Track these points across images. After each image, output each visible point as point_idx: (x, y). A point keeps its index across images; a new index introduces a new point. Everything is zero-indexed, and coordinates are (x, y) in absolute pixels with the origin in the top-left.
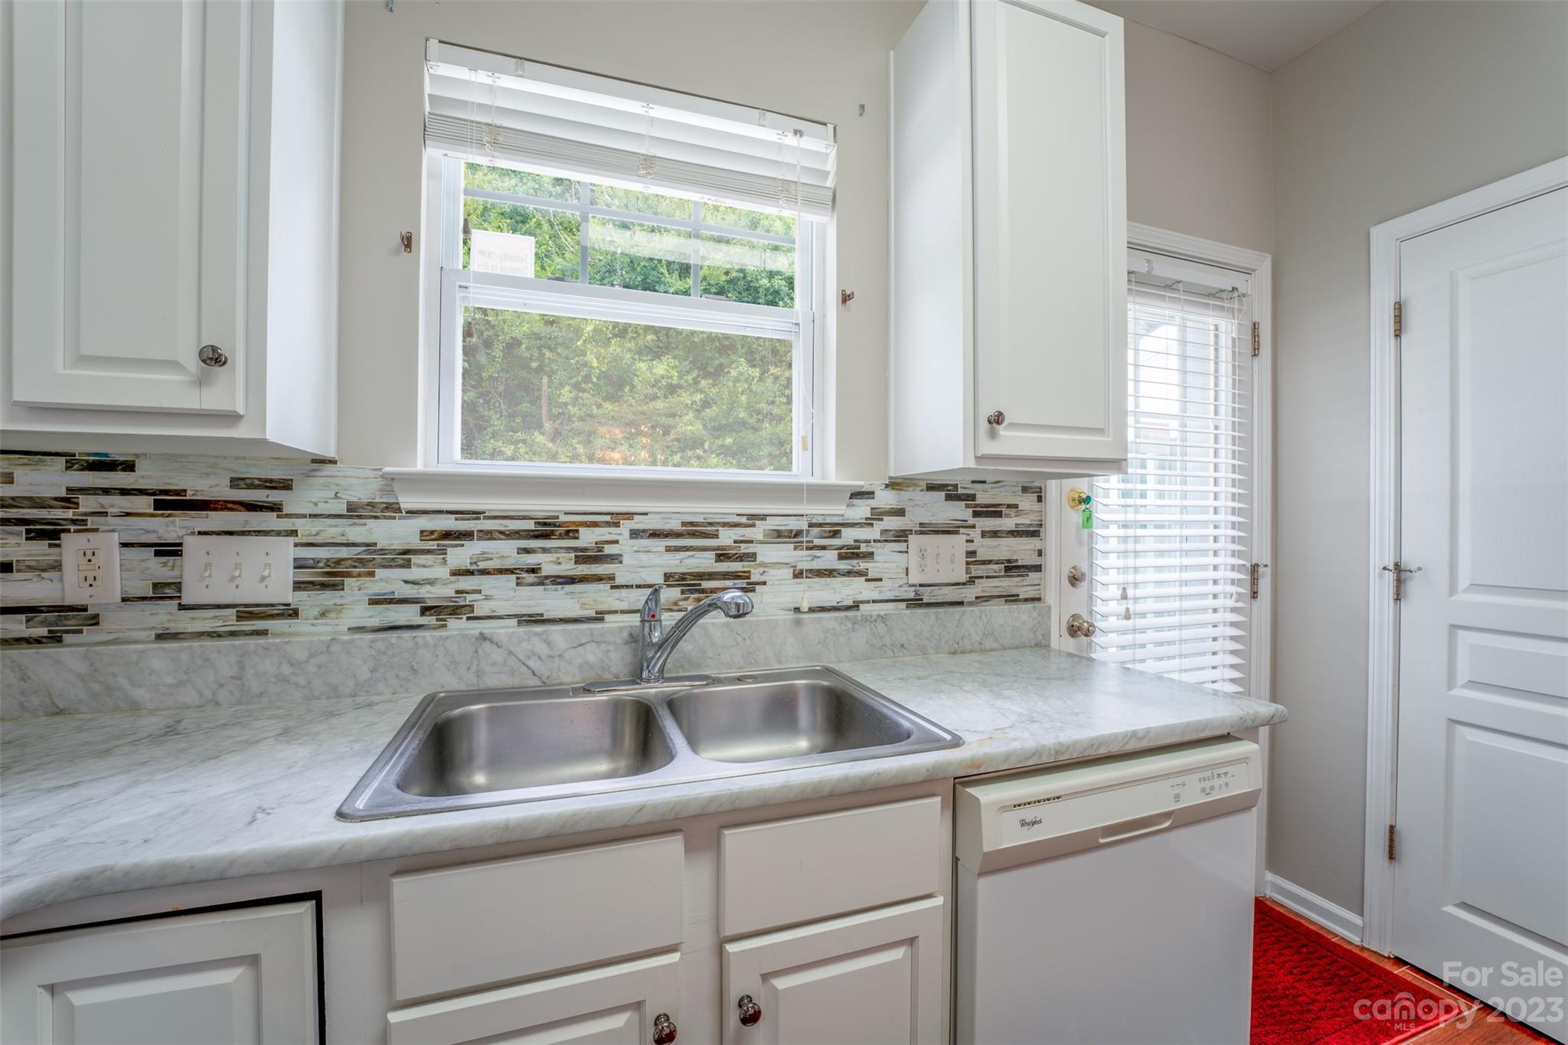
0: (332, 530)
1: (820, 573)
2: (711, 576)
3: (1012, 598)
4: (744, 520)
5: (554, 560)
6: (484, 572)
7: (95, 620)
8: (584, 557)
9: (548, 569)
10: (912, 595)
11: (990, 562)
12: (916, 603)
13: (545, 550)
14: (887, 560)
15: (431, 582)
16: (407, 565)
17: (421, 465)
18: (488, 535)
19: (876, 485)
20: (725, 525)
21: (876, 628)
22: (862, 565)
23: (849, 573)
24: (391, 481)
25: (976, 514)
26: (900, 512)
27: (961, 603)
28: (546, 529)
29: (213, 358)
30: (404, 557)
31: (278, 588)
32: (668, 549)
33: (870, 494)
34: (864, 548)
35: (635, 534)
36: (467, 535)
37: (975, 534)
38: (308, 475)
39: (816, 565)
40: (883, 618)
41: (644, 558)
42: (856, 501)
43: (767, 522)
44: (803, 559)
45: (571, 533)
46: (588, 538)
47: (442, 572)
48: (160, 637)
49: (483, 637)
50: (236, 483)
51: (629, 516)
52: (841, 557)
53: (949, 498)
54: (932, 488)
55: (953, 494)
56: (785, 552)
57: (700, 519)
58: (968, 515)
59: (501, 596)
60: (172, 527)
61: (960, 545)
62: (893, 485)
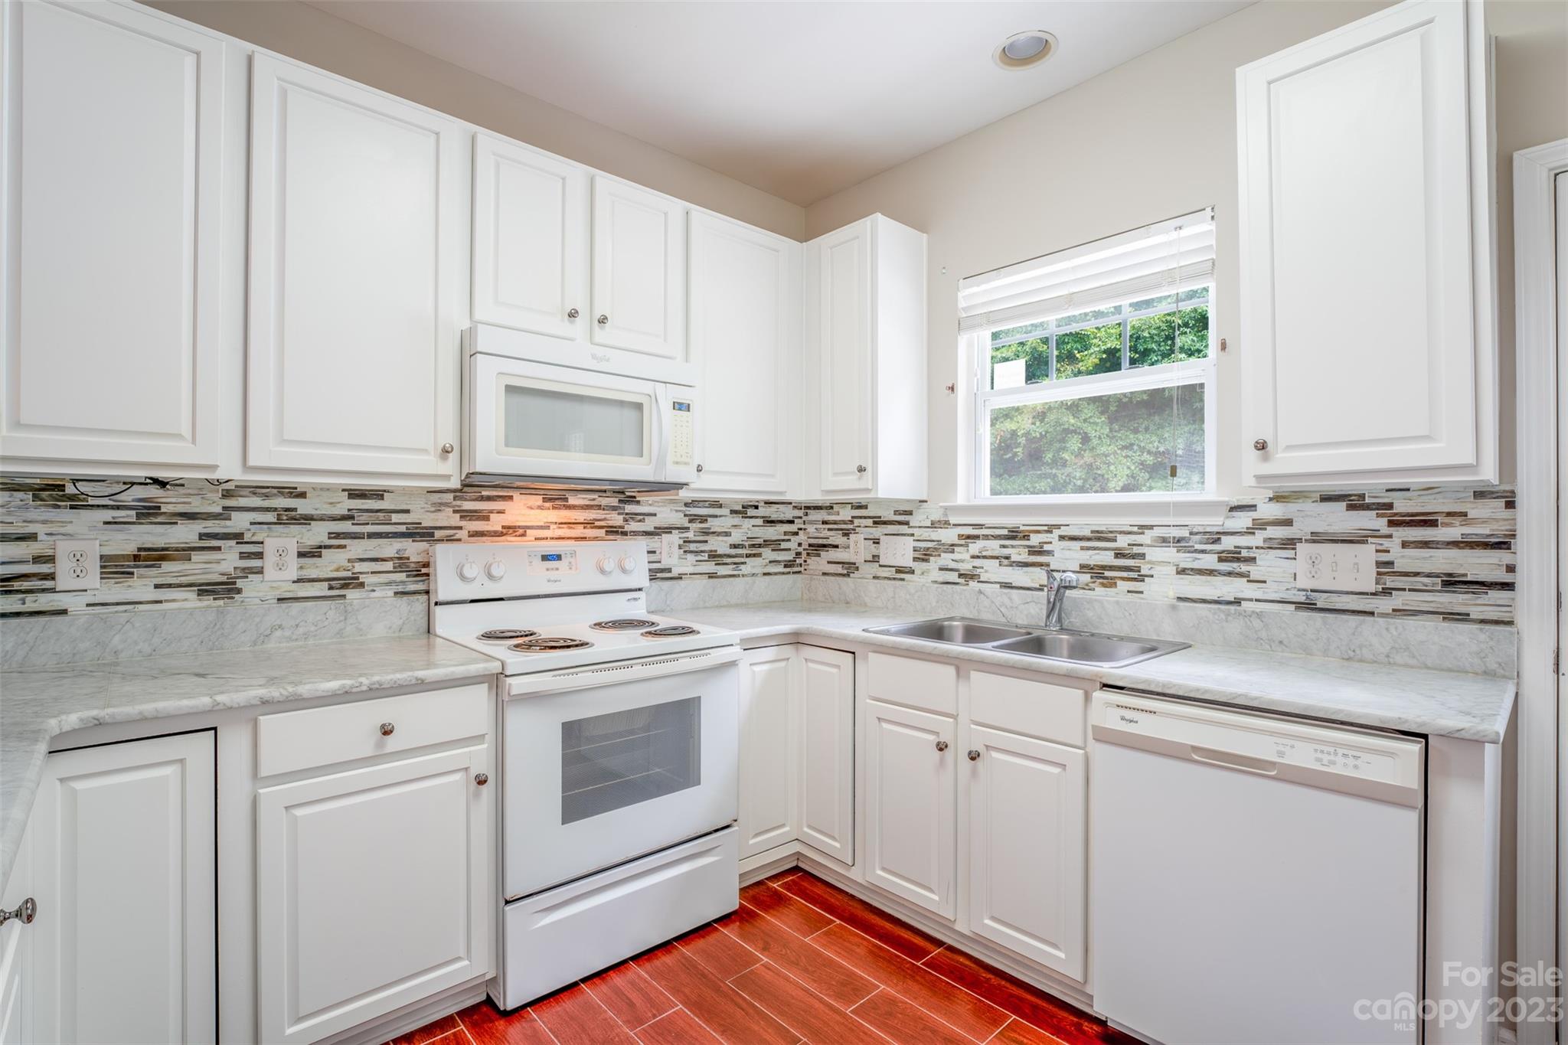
0: (926, 533)
1: (1200, 572)
2: (1111, 568)
3: (1456, 617)
4: (1135, 529)
5: (1019, 554)
6: (985, 557)
7: (857, 569)
8: (1033, 551)
9: (1014, 558)
10: (1303, 599)
11: (1417, 574)
12: (1309, 606)
13: (1013, 547)
14: (1270, 564)
15: (962, 561)
16: (953, 552)
17: (961, 500)
18: (986, 537)
19: (1259, 499)
20: (1121, 532)
21: (1251, 622)
22: (1244, 568)
23: (1230, 574)
25: (1391, 523)
26: (1288, 522)
27: (1372, 614)
28: (1014, 534)
29: (861, 470)
30: (951, 548)
31: (907, 561)
32: (1082, 548)
33: (1252, 507)
34: (1244, 553)
35: (1062, 538)
36: (977, 537)
37: (1394, 545)
38: (918, 508)
39: (1196, 565)
40: (1259, 615)
41: (1068, 554)
42: (1234, 514)
43: (1155, 531)
44: (1186, 560)
45: (1026, 537)
46: (1035, 540)
47: (967, 556)
48: (874, 577)
49: (980, 592)
50: (896, 512)
51: (1058, 527)
52: (1220, 560)
53: (1351, 507)
54: (1326, 498)
55: (1356, 503)
56: (1170, 554)
57: (1103, 528)
58: (1381, 524)
59: (992, 571)
60: (878, 532)
61: (1366, 555)
62: (1277, 498)
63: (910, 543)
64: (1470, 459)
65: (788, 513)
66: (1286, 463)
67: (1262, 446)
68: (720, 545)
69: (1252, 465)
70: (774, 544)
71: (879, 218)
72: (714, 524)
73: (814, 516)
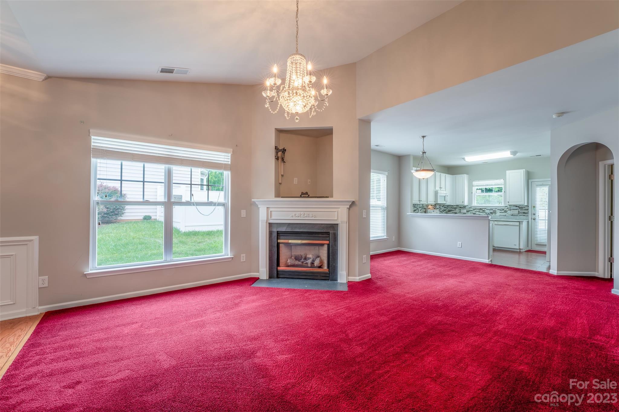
0: (468, 209)
1: (502, 213)
2: (493, 212)
3: (524, 216)
4: (495, 208)
5: (481, 211)
8: (483, 211)
11: (521, 212)
12: (512, 215)
14: (509, 212)
17: (473, 205)
18: (477, 209)
19: (508, 206)
22: (506, 212)
24: (471, 206)
26: (510, 208)
27: (518, 216)
28: (481, 209)
29: (463, 202)
30: (472, 211)
31: (465, 212)
32: (489, 210)
33: (507, 207)
36: (475, 209)
37: (519, 210)
38: (467, 206)
40: (507, 216)
41: (487, 211)
43: (497, 209)
44: (501, 211)
46: (483, 210)
47: (474, 211)
50: (463, 206)
51: (486, 208)
52: (504, 211)
54: (514, 206)
55: (516, 206)
56: (499, 211)
57: (492, 208)
58: (518, 208)
59: (477, 213)
60: (460, 209)
61: (517, 211)
62: (510, 206)
63: (466, 210)
64: (524, 204)
65: (446, 206)
66: (510, 203)
67: (508, 202)
68: (441, 210)
69: (507, 203)
70: (445, 210)
71: (465, 175)
72: (441, 208)
73: (449, 207)
